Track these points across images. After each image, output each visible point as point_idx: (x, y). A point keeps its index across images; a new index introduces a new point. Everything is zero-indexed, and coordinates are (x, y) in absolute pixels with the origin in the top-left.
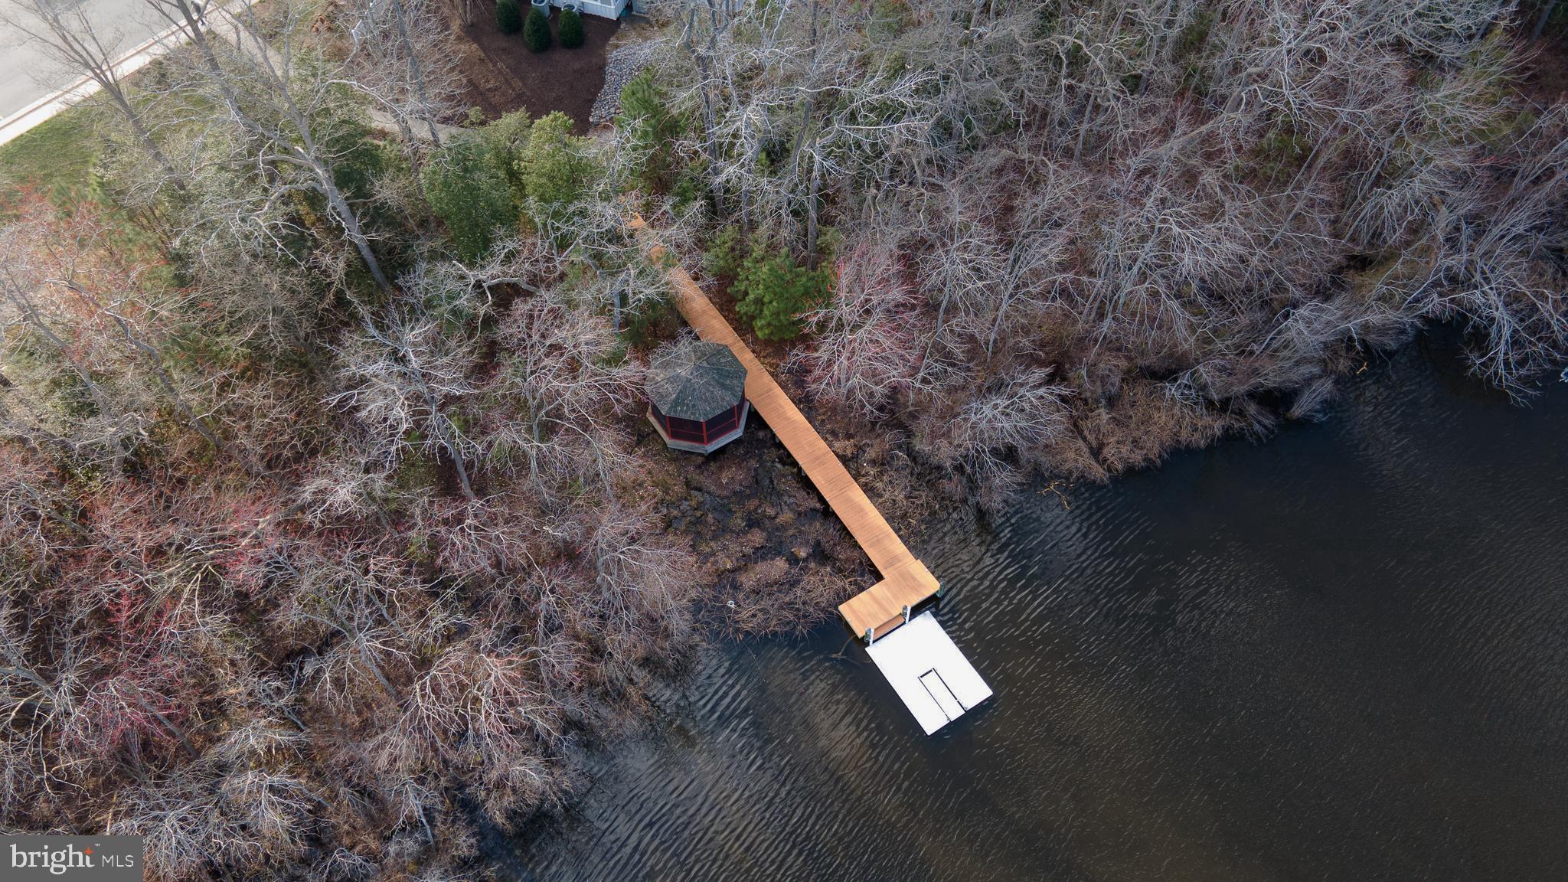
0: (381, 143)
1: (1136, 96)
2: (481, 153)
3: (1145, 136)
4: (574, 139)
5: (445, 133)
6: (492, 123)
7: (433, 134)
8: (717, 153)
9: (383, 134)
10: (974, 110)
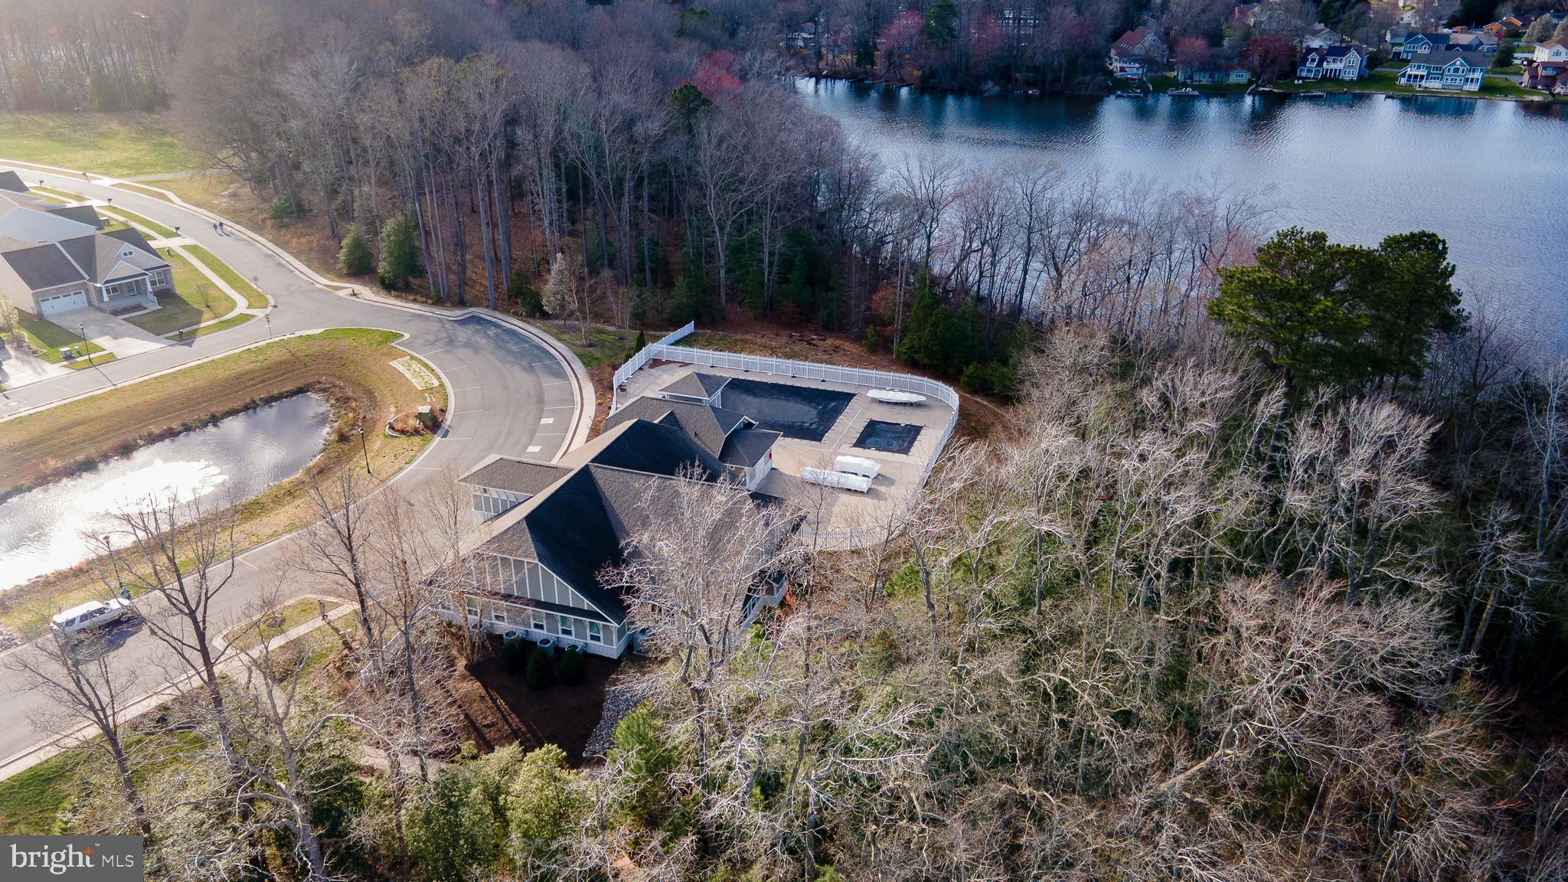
0: (367, 780)
1: (1128, 731)
2: (468, 788)
3: (1146, 771)
4: (564, 774)
5: (434, 768)
6: (484, 757)
7: (422, 768)
8: (711, 787)
9: (371, 771)
10: (969, 744)
